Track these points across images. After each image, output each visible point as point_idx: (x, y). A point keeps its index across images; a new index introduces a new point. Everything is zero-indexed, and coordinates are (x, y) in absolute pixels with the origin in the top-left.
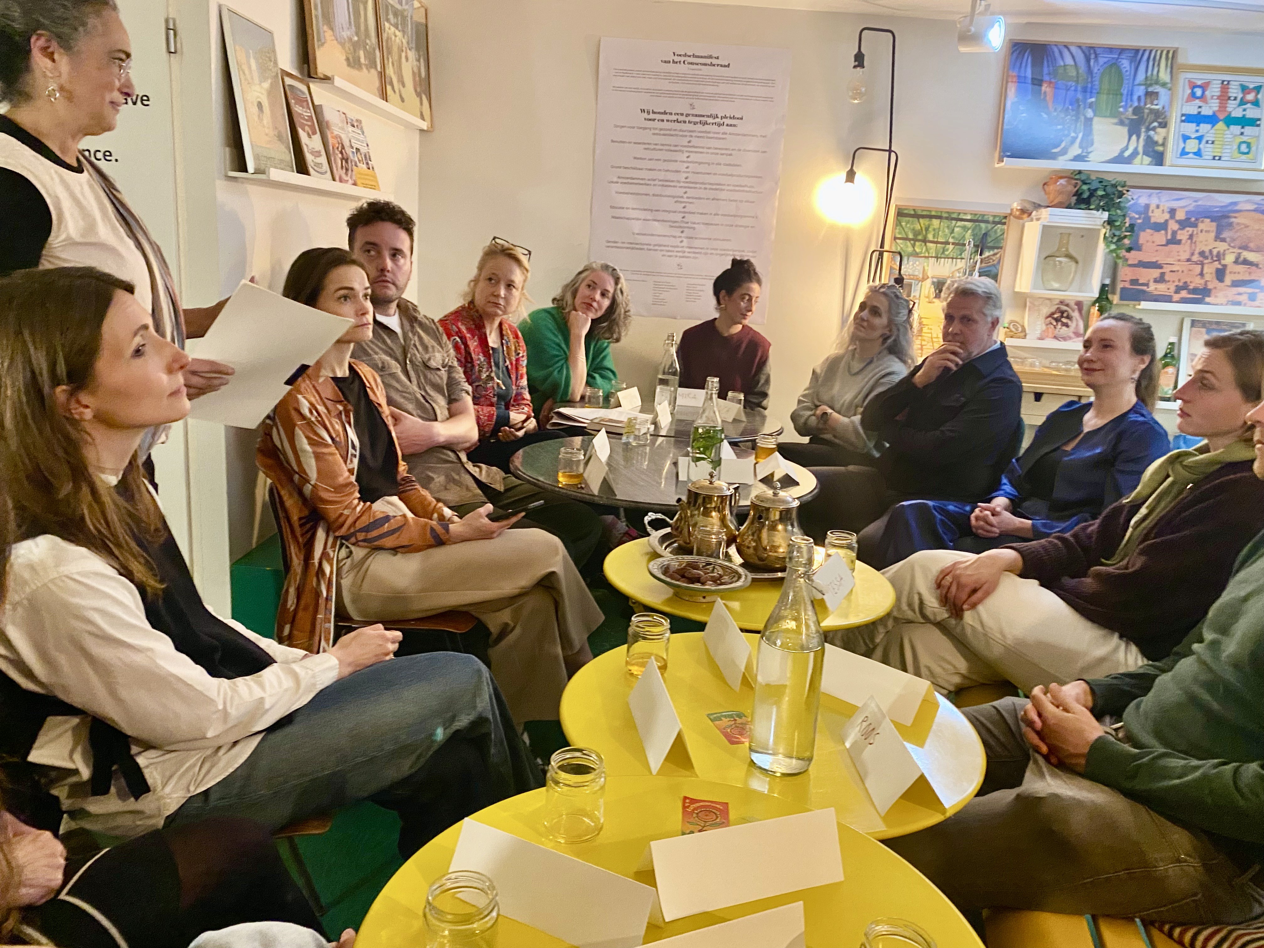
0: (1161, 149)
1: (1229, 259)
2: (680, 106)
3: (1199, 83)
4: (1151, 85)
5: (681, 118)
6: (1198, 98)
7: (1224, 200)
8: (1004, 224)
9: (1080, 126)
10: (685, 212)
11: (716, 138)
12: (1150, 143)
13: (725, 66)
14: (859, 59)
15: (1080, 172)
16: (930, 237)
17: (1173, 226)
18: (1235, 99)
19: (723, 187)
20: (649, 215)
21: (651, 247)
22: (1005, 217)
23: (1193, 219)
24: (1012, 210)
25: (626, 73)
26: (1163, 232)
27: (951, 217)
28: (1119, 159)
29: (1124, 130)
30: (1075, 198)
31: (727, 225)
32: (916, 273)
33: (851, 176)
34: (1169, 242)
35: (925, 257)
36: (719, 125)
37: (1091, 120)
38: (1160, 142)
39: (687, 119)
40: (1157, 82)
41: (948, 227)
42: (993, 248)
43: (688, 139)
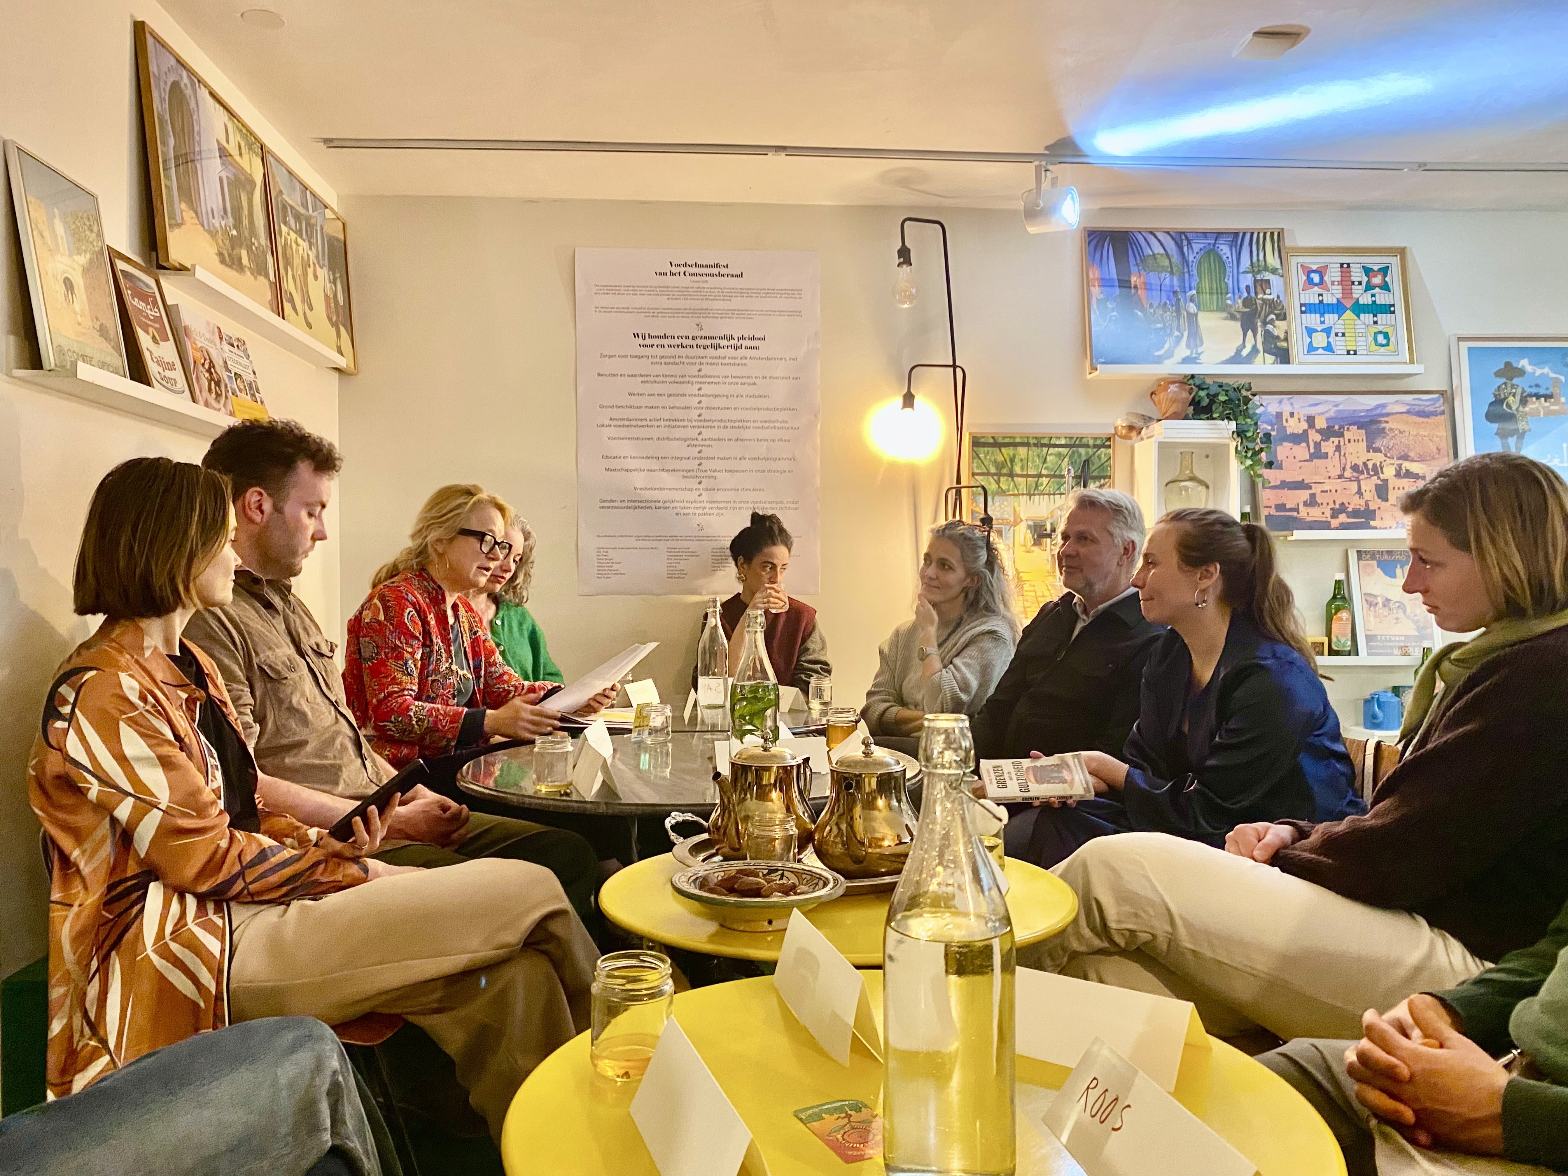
0: (1284, 344)
1: (1389, 472)
2: (685, 327)
3: (1314, 267)
4: (1259, 272)
5: (685, 342)
6: (1316, 285)
7: (1369, 402)
8: (1109, 447)
9: (1184, 323)
10: (701, 458)
11: (734, 364)
12: (1269, 337)
13: (737, 276)
14: (904, 254)
15: (1193, 376)
16: (1017, 469)
17: (1314, 436)
18: (1360, 283)
19: (748, 424)
20: (654, 465)
21: (661, 504)
22: (1109, 439)
23: (1337, 427)
24: (1116, 428)
25: (612, 289)
26: (1304, 445)
27: (1041, 443)
28: (1236, 359)
29: (1237, 325)
30: (1192, 407)
31: (757, 471)
32: (1006, 516)
33: (909, 400)
34: (1313, 457)
35: (1014, 495)
36: (736, 348)
37: (1196, 315)
38: (1282, 336)
39: (694, 343)
40: (1266, 268)
41: (1038, 456)
42: (1099, 478)
43: (698, 367)
